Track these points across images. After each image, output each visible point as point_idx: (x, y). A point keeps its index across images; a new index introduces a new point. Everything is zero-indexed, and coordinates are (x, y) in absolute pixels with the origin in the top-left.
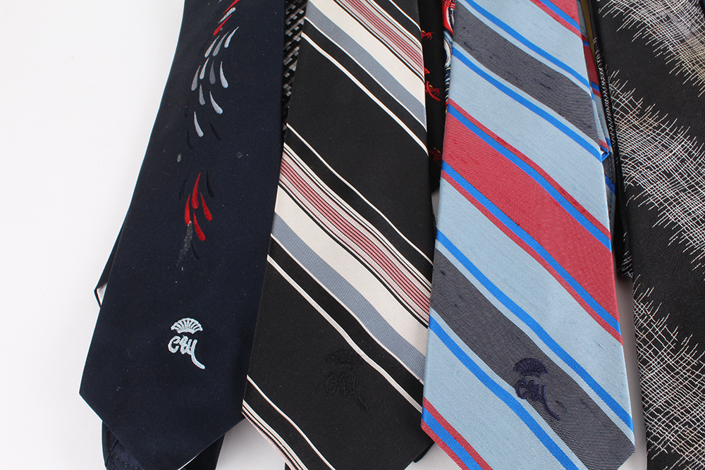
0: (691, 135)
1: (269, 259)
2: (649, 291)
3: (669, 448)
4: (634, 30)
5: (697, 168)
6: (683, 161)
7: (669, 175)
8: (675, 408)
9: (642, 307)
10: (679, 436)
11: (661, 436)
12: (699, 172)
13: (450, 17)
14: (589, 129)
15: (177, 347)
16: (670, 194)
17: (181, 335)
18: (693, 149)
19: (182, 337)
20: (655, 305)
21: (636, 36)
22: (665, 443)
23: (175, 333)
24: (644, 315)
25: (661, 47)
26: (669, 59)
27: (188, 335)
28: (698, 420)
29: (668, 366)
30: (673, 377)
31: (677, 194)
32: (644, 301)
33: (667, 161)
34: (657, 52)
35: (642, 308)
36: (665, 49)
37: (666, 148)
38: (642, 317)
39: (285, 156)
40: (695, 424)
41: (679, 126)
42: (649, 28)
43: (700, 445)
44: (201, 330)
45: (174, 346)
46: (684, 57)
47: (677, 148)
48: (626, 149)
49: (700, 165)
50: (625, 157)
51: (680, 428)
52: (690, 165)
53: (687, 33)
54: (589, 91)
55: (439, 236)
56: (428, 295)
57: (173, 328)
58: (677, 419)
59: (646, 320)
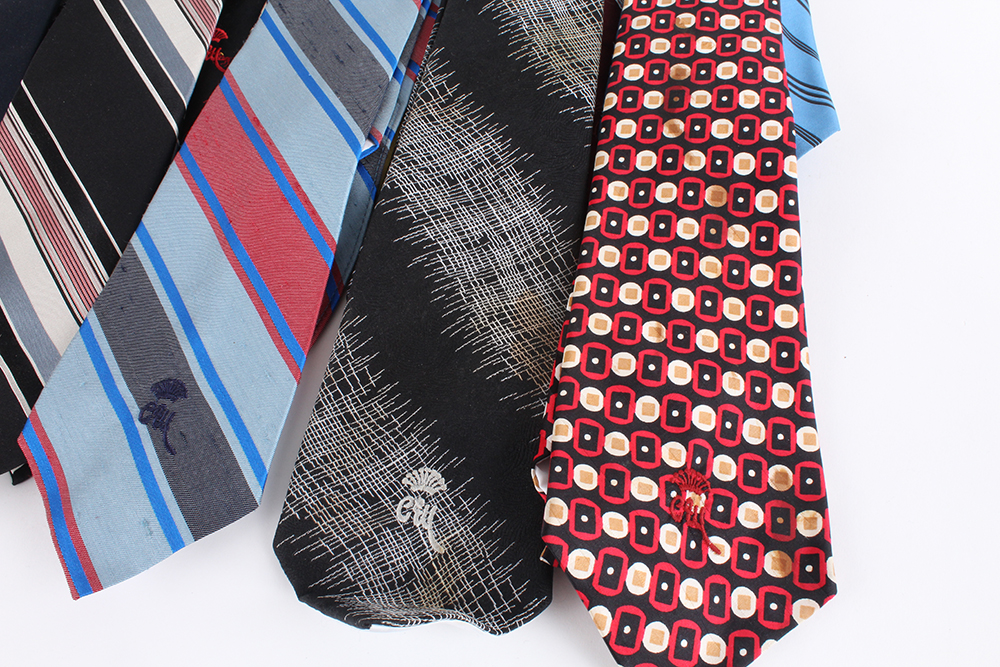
0: (505, 135)
2: (358, 320)
3: (303, 513)
5: (497, 177)
6: (480, 167)
7: (453, 182)
8: (332, 466)
9: (343, 337)
10: (323, 501)
11: (299, 496)
12: (497, 183)
14: (367, 117)
16: (443, 204)
18: (500, 154)
20: (361, 339)
22: (301, 506)
24: (341, 349)
25: (512, 24)
26: (516, 39)
28: (356, 486)
29: (348, 416)
30: (347, 428)
31: (455, 206)
32: (347, 332)
33: (454, 163)
34: (503, 30)
35: (343, 340)
36: (516, 27)
37: (461, 147)
39: (6, 119)
40: (350, 489)
41: (491, 121)
43: (345, 516)
46: (541, 38)
47: (476, 149)
48: (403, 145)
49: (503, 174)
50: (399, 153)
51: (328, 491)
52: (489, 173)
53: (561, 9)
54: (390, 71)
55: (140, 228)
58: (329, 480)
59: (342, 355)
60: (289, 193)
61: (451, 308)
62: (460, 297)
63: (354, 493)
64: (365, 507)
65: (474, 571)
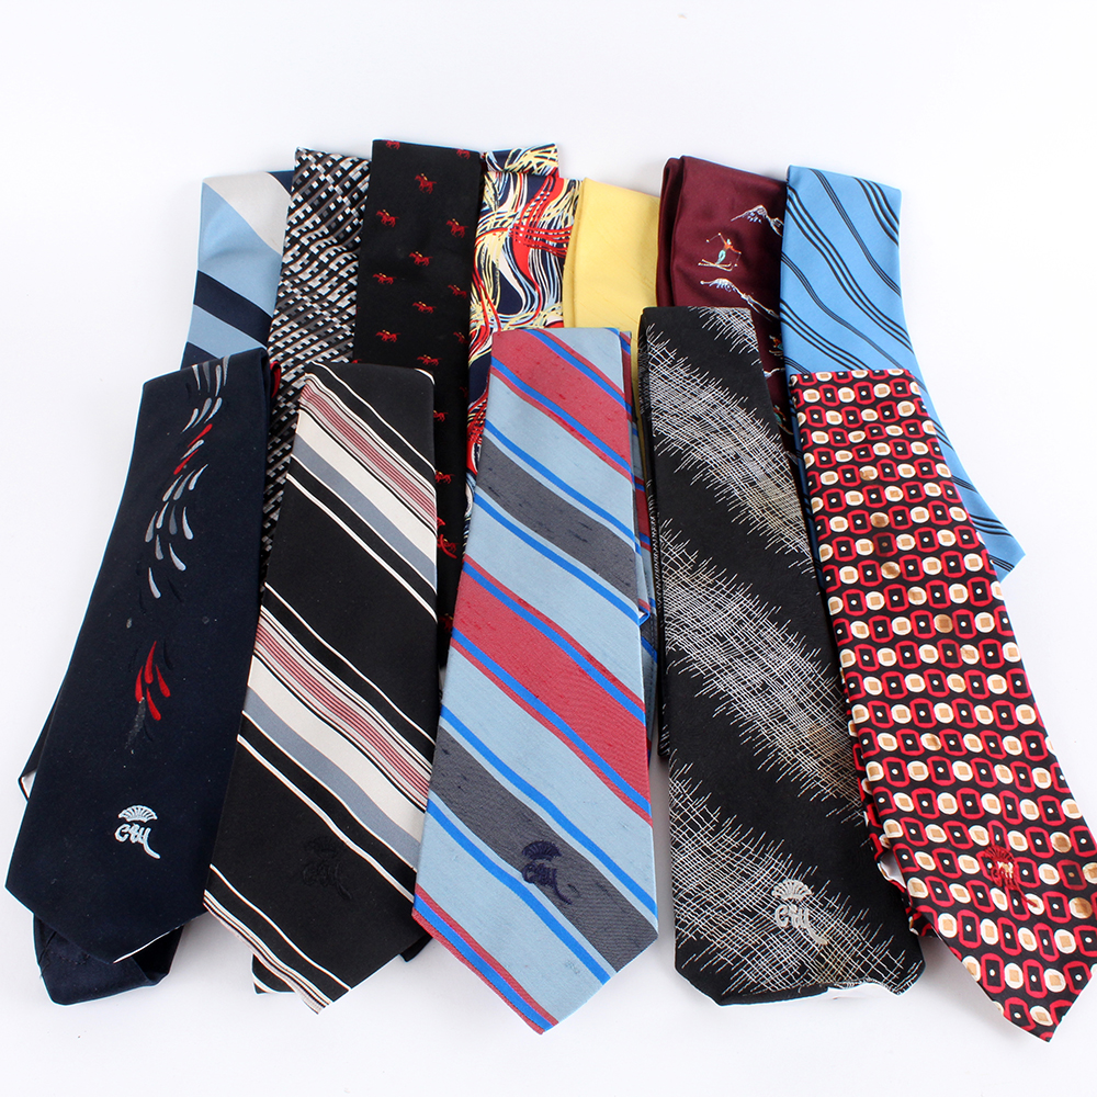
0: (753, 592)
1: (240, 739)
2: (687, 768)
3: (697, 934)
4: (695, 471)
5: (758, 631)
6: (740, 623)
7: (722, 639)
8: (708, 892)
9: (678, 784)
10: (711, 921)
11: (689, 921)
12: (759, 636)
13: (476, 455)
14: (628, 587)
15: (127, 836)
16: (722, 660)
17: (131, 824)
18: (754, 609)
19: (132, 826)
20: (694, 783)
21: (696, 478)
22: (694, 929)
23: (124, 821)
24: (680, 794)
25: (725, 491)
26: (733, 505)
27: (141, 824)
28: (734, 905)
29: (705, 849)
30: (709, 860)
31: (731, 660)
32: (680, 779)
33: (720, 623)
34: (719, 497)
35: (679, 786)
36: (729, 493)
37: (720, 607)
38: (677, 797)
39: (262, 621)
40: (730, 909)
41: (737, 582)
42: (712, 469)
43: (734, 931)
44: (156, 818)
45: (122, 834)
46: (753, 502)
47: (733, 607)
48: (670, 610)
49: (761, 627)
50: (669, 619)
51: (713, 913)
52: (749, 627)
53: (759, 473)
54: (632, 543)
55: (444, 712)
56: (428, 777)
57: (120, 816)
58: (710, 904)
59: (682, 799)
60: (586, 665)
61: (760, 747)
62: (763, 737)
63: (734, 911)
64: (748, 920)
65: (856, 953)
